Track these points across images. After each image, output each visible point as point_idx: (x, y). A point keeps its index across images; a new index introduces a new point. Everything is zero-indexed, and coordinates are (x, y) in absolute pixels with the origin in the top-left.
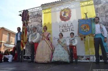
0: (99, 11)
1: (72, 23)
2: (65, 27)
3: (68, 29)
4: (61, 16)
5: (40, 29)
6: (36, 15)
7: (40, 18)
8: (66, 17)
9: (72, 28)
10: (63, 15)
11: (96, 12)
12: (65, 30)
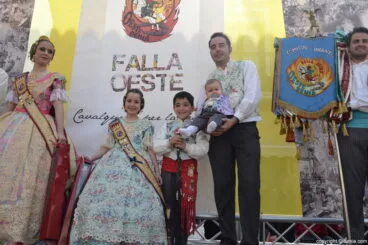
0: (297, 20)
1: (175, 56)
2: (144, 68)
3: (157, 81)
4: (131, 13)
5: (13, 63)
7: (23, 7)
8: (153, 21)
9: (176, 79)
10: (138, 12)
11: (289, 20)
12: (142, 84)
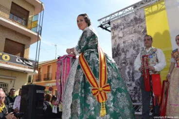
6: (132, 20)
